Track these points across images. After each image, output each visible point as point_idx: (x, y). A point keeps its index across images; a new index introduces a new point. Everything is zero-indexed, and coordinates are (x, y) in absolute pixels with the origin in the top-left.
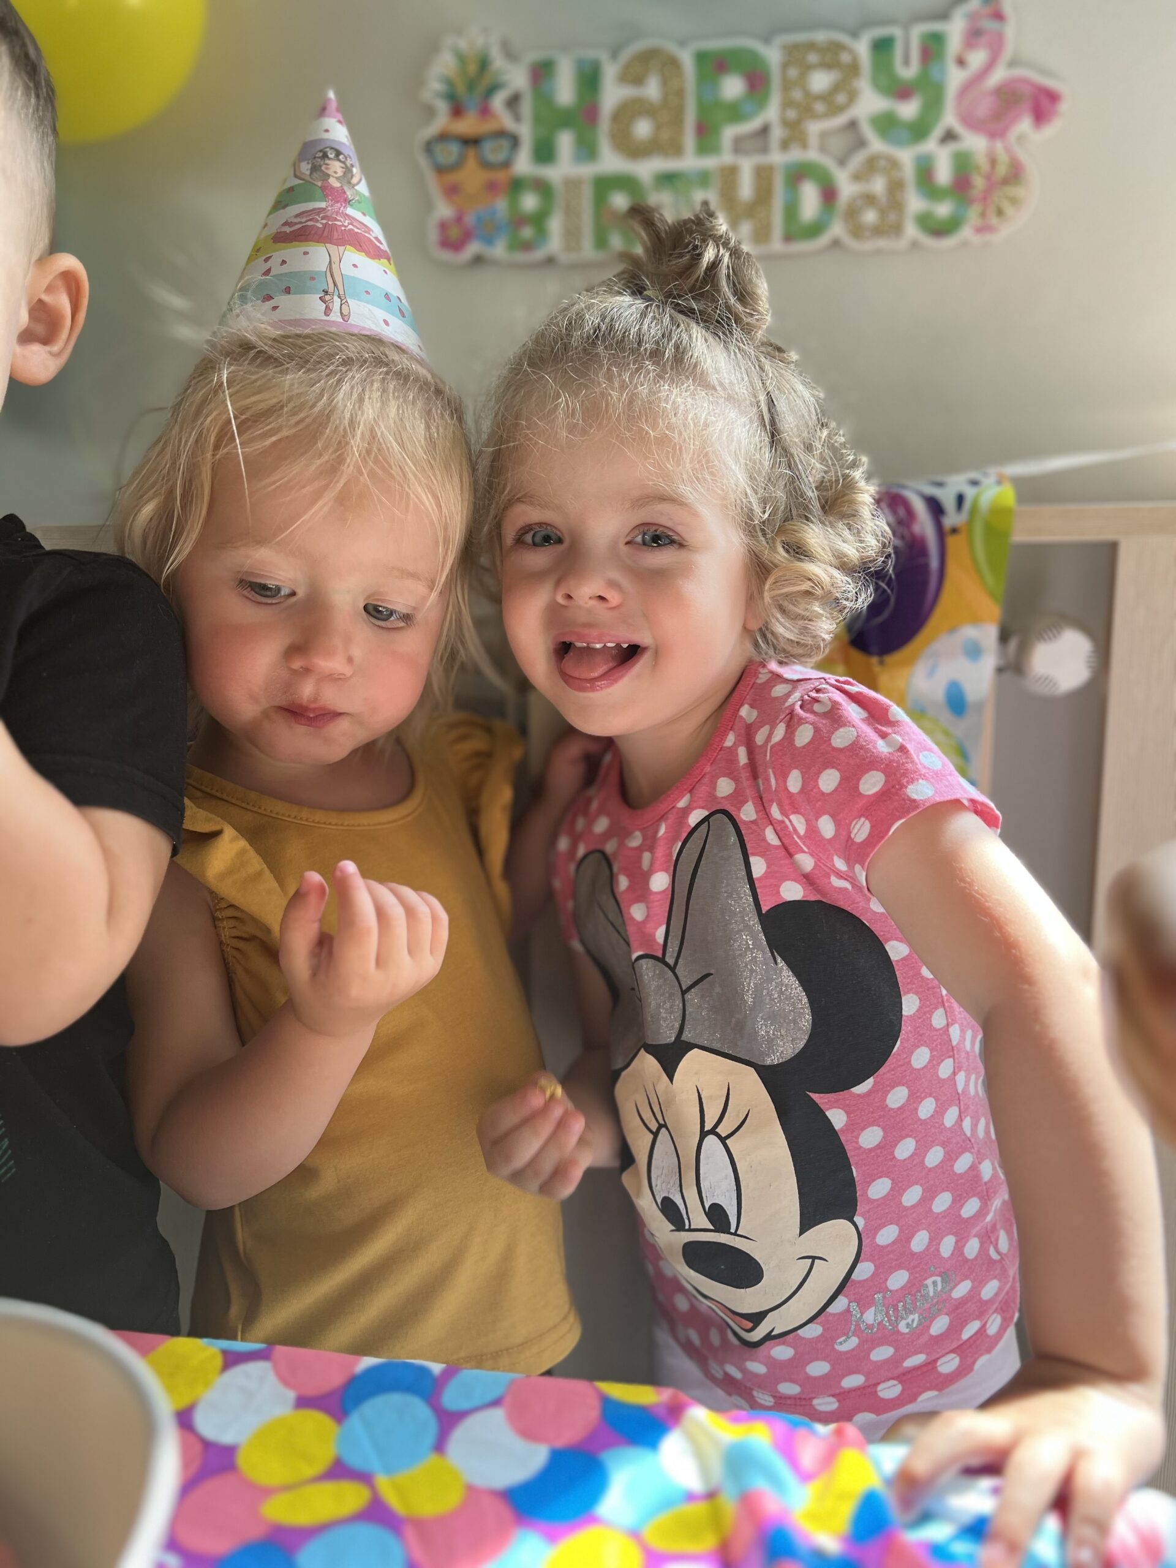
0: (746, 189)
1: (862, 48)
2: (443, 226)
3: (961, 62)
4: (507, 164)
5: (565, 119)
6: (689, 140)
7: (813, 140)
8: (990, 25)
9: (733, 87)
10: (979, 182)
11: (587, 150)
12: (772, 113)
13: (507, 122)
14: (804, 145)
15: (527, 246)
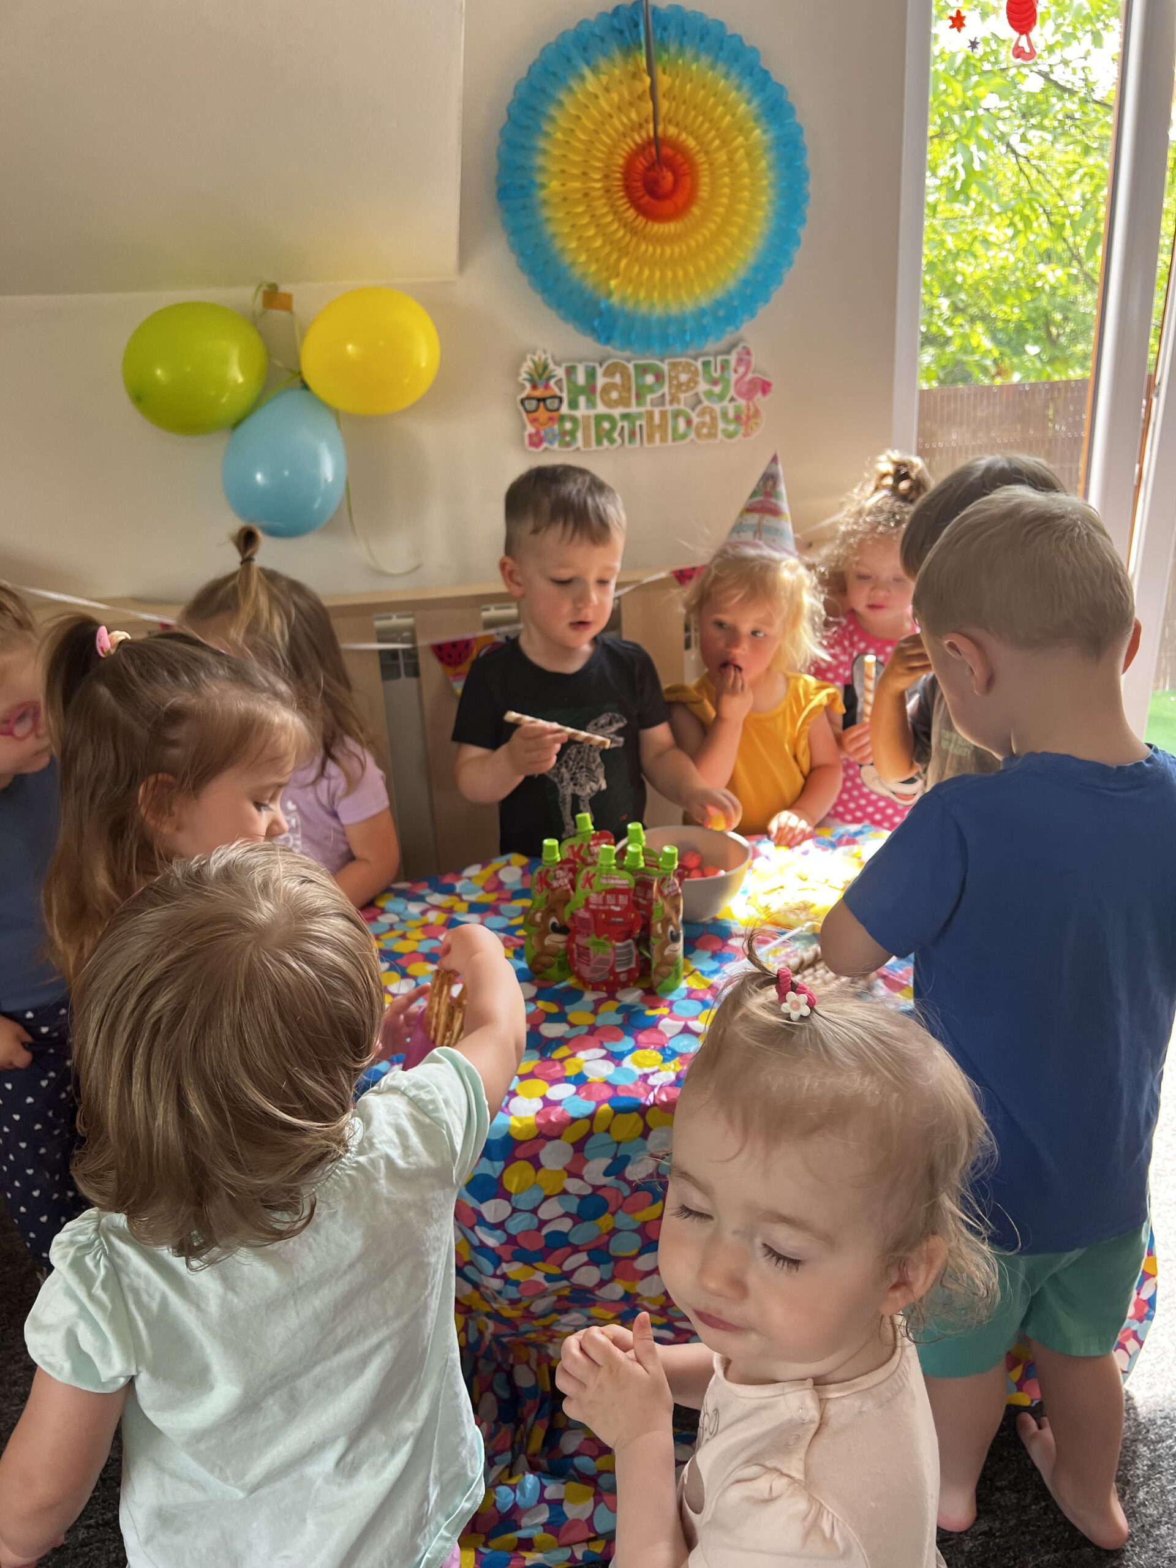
0: (657, 419)
1: (699, 364)
2: (530, 436)
3: (736, 371)
4: (558, 409)
5: (581, 391)
6: (634, 401)
7: (682, 401)
8: (745, 357)
9: (650, 379)
10: (744, 417)
11: (591, 404)
12: (666, 389)
13: (557, 392)
14: (679, 402)
15: (568, 445)
